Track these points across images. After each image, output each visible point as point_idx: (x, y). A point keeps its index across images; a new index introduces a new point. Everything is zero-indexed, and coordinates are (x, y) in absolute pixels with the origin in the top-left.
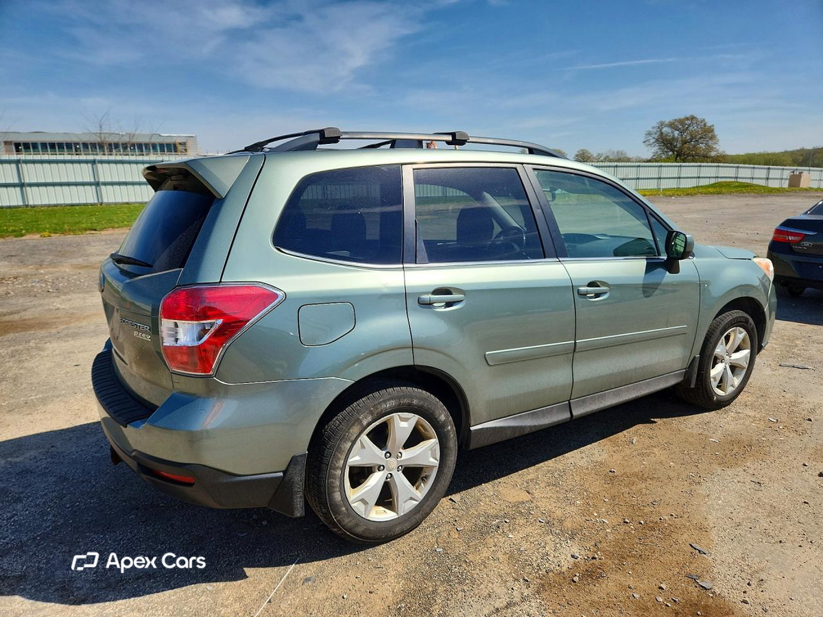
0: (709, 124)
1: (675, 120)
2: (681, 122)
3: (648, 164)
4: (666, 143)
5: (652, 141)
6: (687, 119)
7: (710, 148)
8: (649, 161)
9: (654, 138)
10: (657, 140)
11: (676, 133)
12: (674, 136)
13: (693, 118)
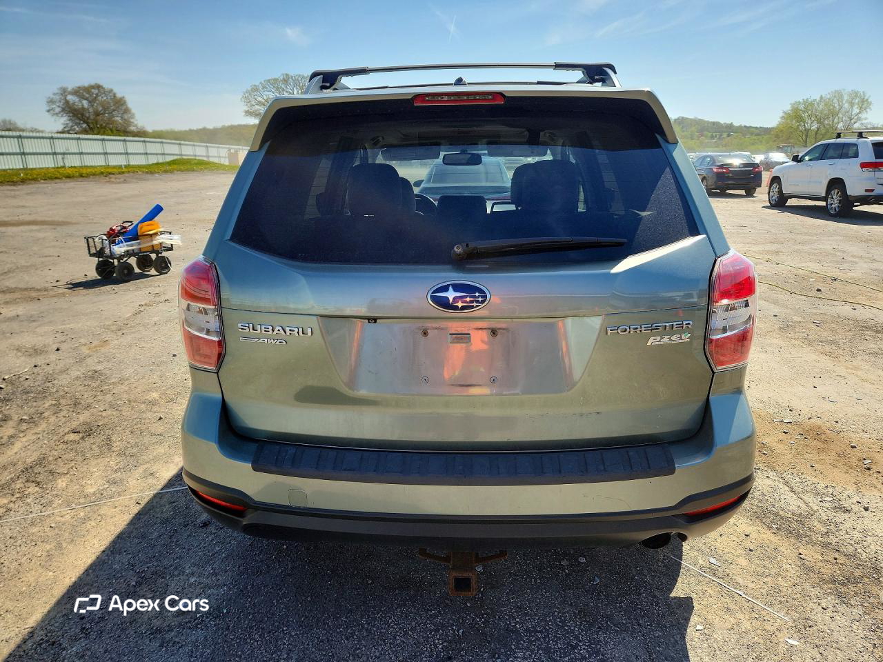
0: (119, 95)
1: (79, 87)
2: (88, 89)
3: (62, 135)
4: (76, 114)
5: (58, 110)
6: (93, 87)
7: (128, 123)
8: (62, 132)
9: (59, 107)
10: (63, 110)
11: (85, 103)
12: (83, 105)
13: (98, 87)
